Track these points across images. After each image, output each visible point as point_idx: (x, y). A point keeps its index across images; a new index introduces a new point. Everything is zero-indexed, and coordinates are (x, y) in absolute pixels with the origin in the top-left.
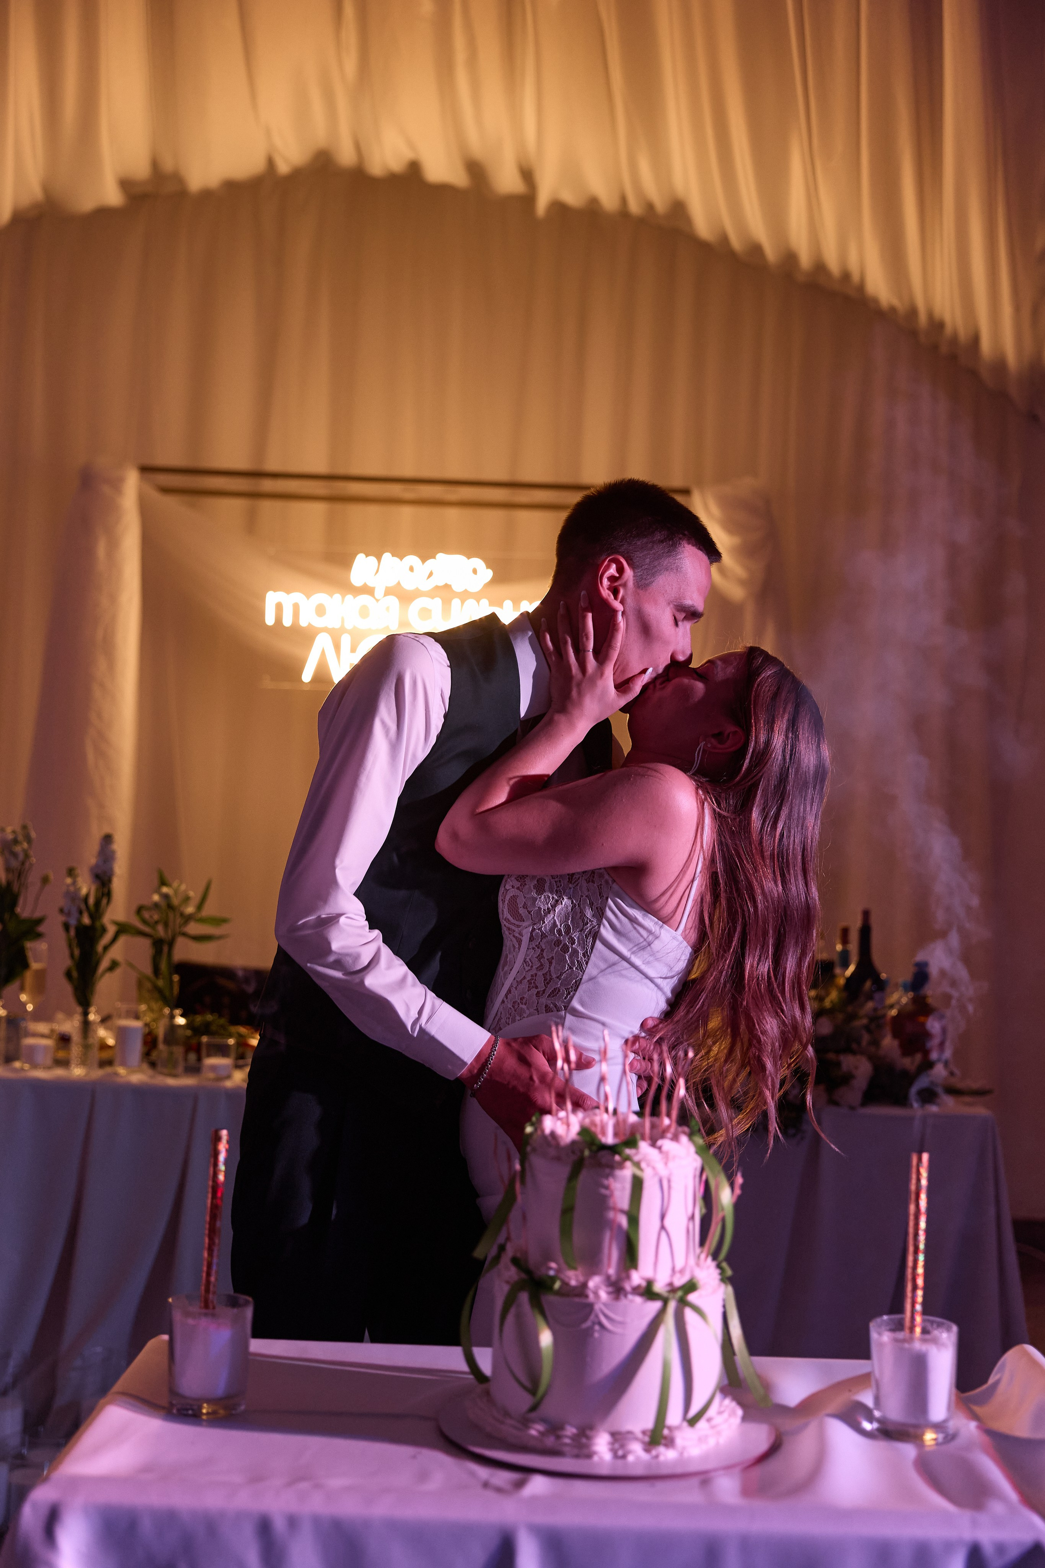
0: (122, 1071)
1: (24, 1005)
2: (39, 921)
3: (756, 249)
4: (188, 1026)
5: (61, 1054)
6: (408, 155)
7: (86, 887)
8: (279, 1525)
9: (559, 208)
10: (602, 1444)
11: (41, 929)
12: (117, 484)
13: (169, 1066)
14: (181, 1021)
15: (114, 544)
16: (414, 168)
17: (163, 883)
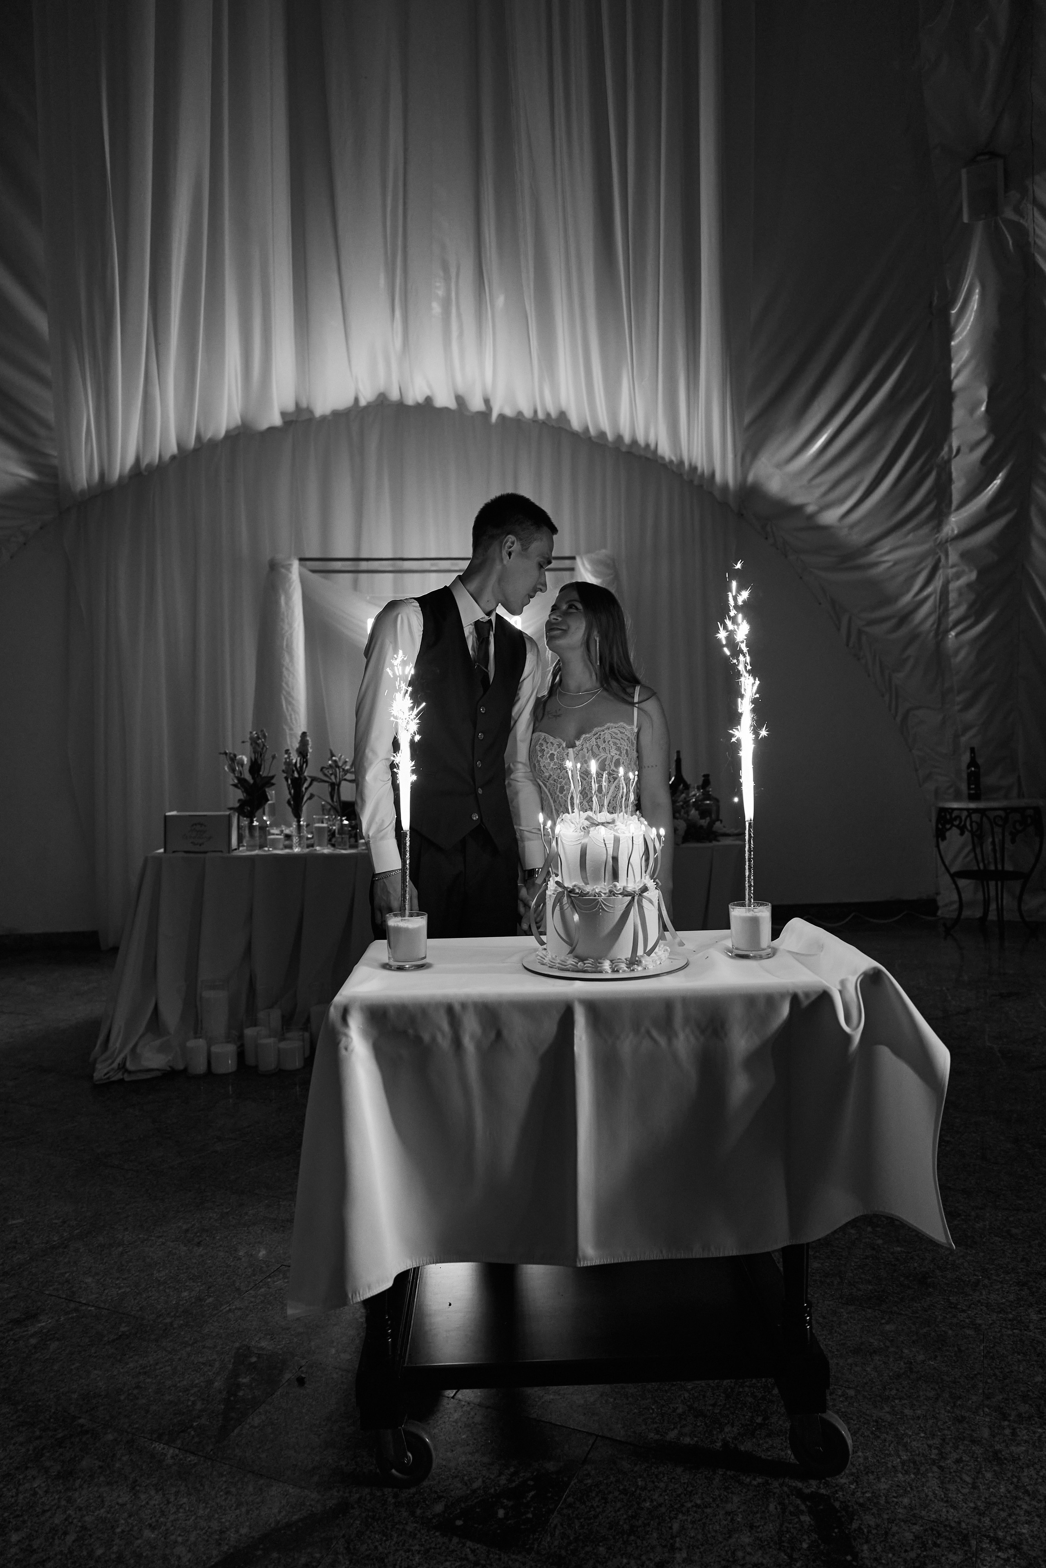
0: (318, 848)
1: (266, 822)
2: (273, 777)
3: (602, 435)
4: (350, 825)
5: (287, 843)
6: (428, 392)
7: (295, 758)
8: (457, 1008)
9: (502, 417)
10: (607, 965)
11: (273, 781)
12: (288, 568)
13: (343, 845)
14: (346, 822)
15: (289, 598)
16: (429, 400)
17: (333, 755)
